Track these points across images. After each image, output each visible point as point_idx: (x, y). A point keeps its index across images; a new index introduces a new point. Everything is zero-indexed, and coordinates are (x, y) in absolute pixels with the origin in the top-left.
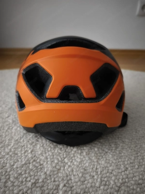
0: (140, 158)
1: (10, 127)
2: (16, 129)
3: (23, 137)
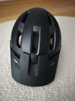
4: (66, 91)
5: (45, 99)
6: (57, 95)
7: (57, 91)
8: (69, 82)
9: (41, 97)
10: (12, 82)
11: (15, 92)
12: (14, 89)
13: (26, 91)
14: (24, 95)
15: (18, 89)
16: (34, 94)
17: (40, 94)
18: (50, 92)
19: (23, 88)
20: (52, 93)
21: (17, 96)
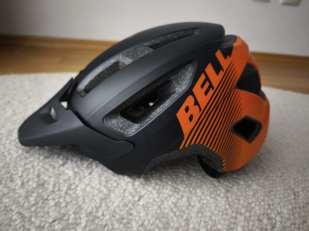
1: (71, 185)
2: (84, 190)
3: (100, 206)
13: (64, 214)
14: (50, 220)
19: (63, 205)
21: (27, 214)
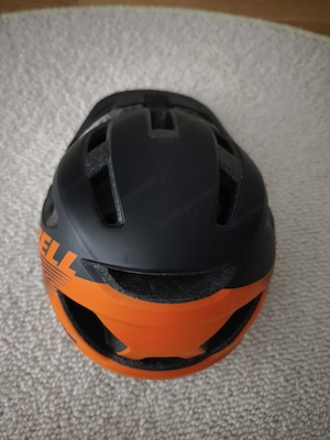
0: (255, 373)
4: (159, 406)
5: (80, 392)
6: (123, 402)
7: (130, 389)
8: (187, 387)
9: (74, 379)
10: (18, 294)
11: (12, 327)
12: (11, 317)
13: (43, 340)
14: (32, 347)
15: (24, 322)
16: (59, 360)
17: (76, 370)
18: (107, 381)
19: (40, 329)
20: (113, 388)
21: (11, 341)
